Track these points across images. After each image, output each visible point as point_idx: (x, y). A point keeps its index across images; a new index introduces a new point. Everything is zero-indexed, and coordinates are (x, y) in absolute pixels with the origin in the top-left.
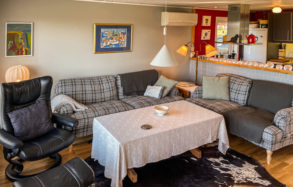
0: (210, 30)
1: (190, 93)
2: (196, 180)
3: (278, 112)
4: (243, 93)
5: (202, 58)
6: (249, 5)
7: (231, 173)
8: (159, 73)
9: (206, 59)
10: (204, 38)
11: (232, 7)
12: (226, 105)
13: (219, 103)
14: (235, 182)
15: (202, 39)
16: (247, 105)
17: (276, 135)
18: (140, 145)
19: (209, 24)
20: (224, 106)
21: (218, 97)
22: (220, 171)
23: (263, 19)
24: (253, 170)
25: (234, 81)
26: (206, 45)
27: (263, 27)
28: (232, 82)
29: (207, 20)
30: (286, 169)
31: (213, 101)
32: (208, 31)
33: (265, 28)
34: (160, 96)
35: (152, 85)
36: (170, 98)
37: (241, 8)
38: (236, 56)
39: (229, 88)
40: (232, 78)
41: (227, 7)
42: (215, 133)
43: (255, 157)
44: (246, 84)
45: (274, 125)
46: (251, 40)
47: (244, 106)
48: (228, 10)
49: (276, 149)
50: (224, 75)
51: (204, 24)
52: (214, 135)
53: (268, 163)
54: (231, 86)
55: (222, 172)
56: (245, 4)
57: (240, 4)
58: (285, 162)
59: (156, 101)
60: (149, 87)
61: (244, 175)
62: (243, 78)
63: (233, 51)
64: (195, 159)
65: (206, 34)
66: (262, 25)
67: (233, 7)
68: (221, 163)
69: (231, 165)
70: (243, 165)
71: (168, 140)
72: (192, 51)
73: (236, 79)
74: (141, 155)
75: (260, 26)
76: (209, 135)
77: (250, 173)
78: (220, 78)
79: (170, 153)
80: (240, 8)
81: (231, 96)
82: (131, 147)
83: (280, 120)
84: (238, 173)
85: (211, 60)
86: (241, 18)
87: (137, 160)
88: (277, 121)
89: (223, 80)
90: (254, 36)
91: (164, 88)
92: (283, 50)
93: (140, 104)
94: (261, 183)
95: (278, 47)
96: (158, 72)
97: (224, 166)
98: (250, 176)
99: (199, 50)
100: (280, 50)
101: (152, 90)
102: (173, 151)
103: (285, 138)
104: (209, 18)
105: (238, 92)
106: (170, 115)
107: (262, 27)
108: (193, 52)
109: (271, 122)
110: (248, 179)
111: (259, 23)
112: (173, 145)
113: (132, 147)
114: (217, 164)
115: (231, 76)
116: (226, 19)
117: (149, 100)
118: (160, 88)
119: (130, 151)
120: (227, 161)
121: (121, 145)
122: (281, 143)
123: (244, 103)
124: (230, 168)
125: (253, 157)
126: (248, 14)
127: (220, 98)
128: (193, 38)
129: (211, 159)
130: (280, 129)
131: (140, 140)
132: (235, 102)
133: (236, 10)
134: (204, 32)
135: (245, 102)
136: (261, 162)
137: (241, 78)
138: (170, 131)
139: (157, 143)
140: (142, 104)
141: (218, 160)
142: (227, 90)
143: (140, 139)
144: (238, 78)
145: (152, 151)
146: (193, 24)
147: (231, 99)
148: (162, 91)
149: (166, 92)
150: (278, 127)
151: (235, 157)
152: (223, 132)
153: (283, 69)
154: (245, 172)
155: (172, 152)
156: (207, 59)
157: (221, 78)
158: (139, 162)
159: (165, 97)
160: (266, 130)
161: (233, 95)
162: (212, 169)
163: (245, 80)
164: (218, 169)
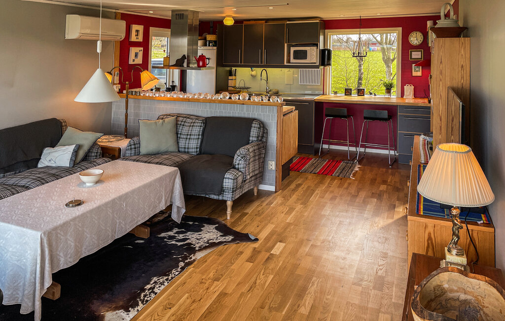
0: (142, 48)
1: (120, 149)
2: (150, 263)
3: (238, 152)
4: (195, 137)
5: (132, 94)
6: (199, 12)
7: (190, 242)
8: (64, 124)
9: (140, 95)
10: (134, 60)
11: (176, 14)
12: (176, 158)
13: (166, 156)
14: (197, 249)
15: (131, 62)
16: (201, 153)
17: (237, 178)
18: (72, 229)
19: (140, 39)
20: (173, 158)
21: (163, 148)
22: (177, 243)
23: (209, 34)
24: (214, 230)
25: (183, 123)
26: (142, 72)
27: (211, 44)
28: (180, 125)
29: (137, 31)
30: (247, 218)
31: (157, 156)
32: (139, 50)
33: (213, 46)
34: (72, 162)
35: (53, 146)
36: (90, 163)
37: (189, 17)
38: (177, 88)
39: (177, 134)
40: (181, 119)
41: (170, 13)
42: (169, 194)
43: (213, 217)
44: (198, 124)
45: (234, 168)
46: (201, 64)
47: (198, 154)
48: (170, 19)
49: (236, 197)
50: (169, 115)
51: (133, 38)
52: (168, 197)
53: (228, 218)
54: (180, 130)
55: (179, 244)
56: (193, 11)
57: (187, 10)
58: (245, 212)
59: (67, 172)
60: (47, 151)
61: (205, 239)
62: (194, 117)
63: (173, 82)
64: (142, 241)
65: (136, 55)
66: (210, 42)
67: (179, 14)
68: (176, 235)
69: (189, 233)
70: (202, 229)
71: (110, 214)
72: (115, 82)
73: (185, 119)
74: (72, 247)
75: (208, 43)
76: (162, 198)
77: (212, 234)
78: (164, 120)
79: (112, 235)
80: (187, 16)
81: (180, 144)
82: (57, 236)
83: (240, 160)
84: (198, 239)
85: (147, 95)
86: (189, 31)
87: (66, 256)
88: (237, 162)
89: (169, 122)
90: (205, 56)
91: (79, 148)
92: (234, 77)
93: (38, 180)
94: (225, 240)
95: (228, 74)
96: (61, 123)
97: (181, 236)
98: (212, 238)
99: (130, 80)
100: (230, 78)
101: (56, 154)
102: (117, 231)
103: (245, 181)
104: (141, 28)
105: (189, 137)
106: (104, 182)
107: (209, 46)
108: (116, 84)
109: (231, 166)
110: (210, 241)
111: (205, 39)
112: (118, 221)
113: (59, 235)
114: (171, 238)
115: (179, 117)
116: (168, 32)
117: (53, 172)
118: (71, 148)
119: (56, 243)
120: (183, 230)
121: (43, 235)
122: (241, 188)
123: (196, 152)
124: (188, 236)
125: (211, 217)
126: (197, 25)
127: (165, 151)
128: (116, 62)
129: (163, 235)
130: (240, 171)
131: (72, 223)
132: (185, 152)
133: (183, 19)
134: (133, 50)
135: (198, 149)
136: (221, 220)
137: (191, 117)
138: (113, 200)
139: (96, 222)
140: (43, 179)
141: (171, 232)
142: (175, 136)
143: (71, 220)
144: (188, 118)
145: (88, 236)
146: (119, 38)
147: (180, 149)
148: (76, 153)
149: (81, 154)
150: (238, 169)
151: (191, 223)
152: (178, 191)
153: (239, 99)
154: (206, 235)
155: (115, 233)
156: (142, 95)
157: (166, 120)
158: (70, 258)
159: (79, 163)
160: (227, 175)
161: (182, 143)
162: (166, 245)
163: (196, 119)
164: (173, 242)
